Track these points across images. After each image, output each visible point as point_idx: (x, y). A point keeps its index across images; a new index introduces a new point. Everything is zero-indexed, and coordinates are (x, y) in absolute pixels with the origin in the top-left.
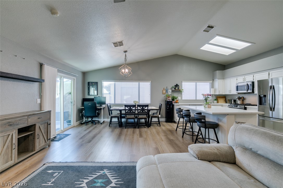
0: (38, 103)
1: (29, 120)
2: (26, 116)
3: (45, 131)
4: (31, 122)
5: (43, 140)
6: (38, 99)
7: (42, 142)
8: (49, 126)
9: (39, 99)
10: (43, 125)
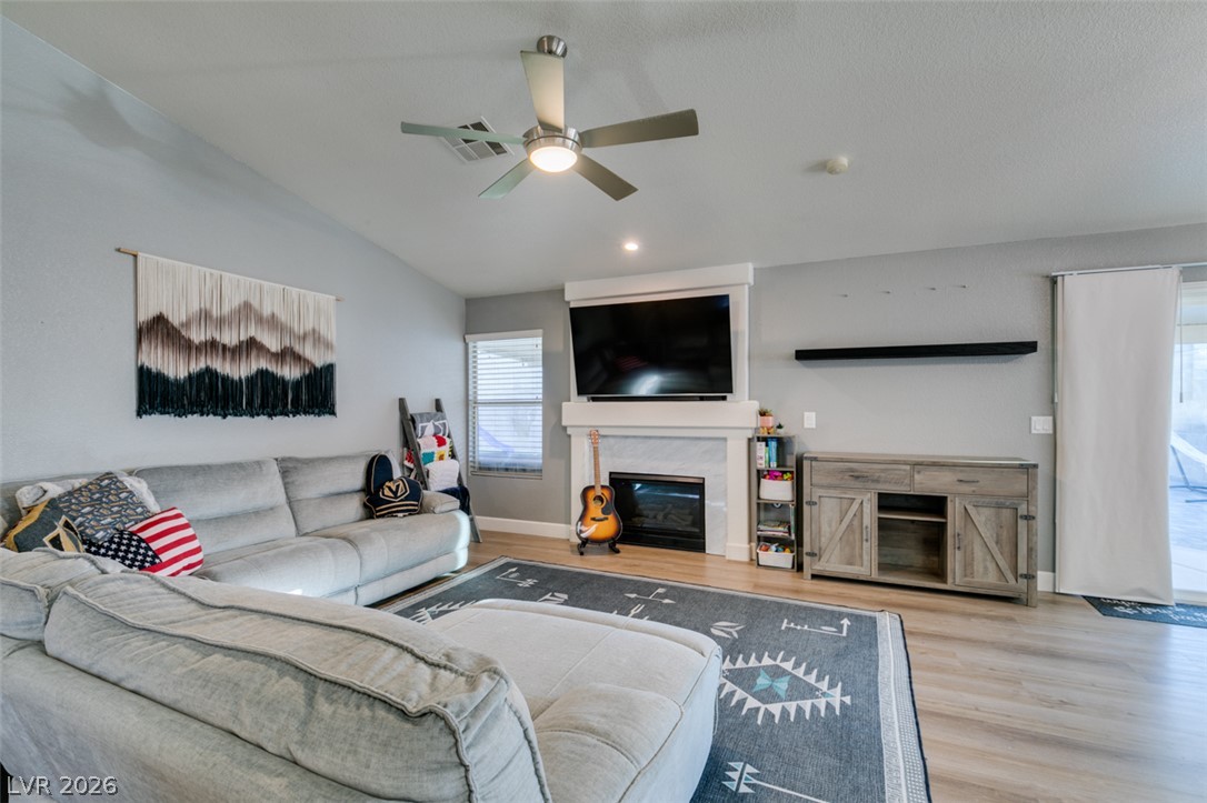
0: (1033, 431)
1: (917, 476)
2: (905, 463)
3: (998, 535)
4: (925, 484)
5: (991, 567)
6: (1034, 418)
7: (981, 570)
8: (1022, 524)
9: (1044, 415)
10: (986, 512)
